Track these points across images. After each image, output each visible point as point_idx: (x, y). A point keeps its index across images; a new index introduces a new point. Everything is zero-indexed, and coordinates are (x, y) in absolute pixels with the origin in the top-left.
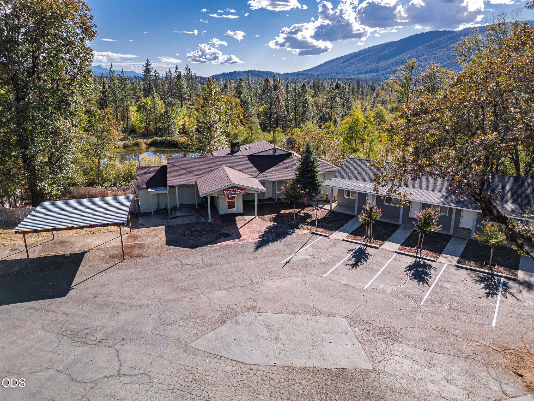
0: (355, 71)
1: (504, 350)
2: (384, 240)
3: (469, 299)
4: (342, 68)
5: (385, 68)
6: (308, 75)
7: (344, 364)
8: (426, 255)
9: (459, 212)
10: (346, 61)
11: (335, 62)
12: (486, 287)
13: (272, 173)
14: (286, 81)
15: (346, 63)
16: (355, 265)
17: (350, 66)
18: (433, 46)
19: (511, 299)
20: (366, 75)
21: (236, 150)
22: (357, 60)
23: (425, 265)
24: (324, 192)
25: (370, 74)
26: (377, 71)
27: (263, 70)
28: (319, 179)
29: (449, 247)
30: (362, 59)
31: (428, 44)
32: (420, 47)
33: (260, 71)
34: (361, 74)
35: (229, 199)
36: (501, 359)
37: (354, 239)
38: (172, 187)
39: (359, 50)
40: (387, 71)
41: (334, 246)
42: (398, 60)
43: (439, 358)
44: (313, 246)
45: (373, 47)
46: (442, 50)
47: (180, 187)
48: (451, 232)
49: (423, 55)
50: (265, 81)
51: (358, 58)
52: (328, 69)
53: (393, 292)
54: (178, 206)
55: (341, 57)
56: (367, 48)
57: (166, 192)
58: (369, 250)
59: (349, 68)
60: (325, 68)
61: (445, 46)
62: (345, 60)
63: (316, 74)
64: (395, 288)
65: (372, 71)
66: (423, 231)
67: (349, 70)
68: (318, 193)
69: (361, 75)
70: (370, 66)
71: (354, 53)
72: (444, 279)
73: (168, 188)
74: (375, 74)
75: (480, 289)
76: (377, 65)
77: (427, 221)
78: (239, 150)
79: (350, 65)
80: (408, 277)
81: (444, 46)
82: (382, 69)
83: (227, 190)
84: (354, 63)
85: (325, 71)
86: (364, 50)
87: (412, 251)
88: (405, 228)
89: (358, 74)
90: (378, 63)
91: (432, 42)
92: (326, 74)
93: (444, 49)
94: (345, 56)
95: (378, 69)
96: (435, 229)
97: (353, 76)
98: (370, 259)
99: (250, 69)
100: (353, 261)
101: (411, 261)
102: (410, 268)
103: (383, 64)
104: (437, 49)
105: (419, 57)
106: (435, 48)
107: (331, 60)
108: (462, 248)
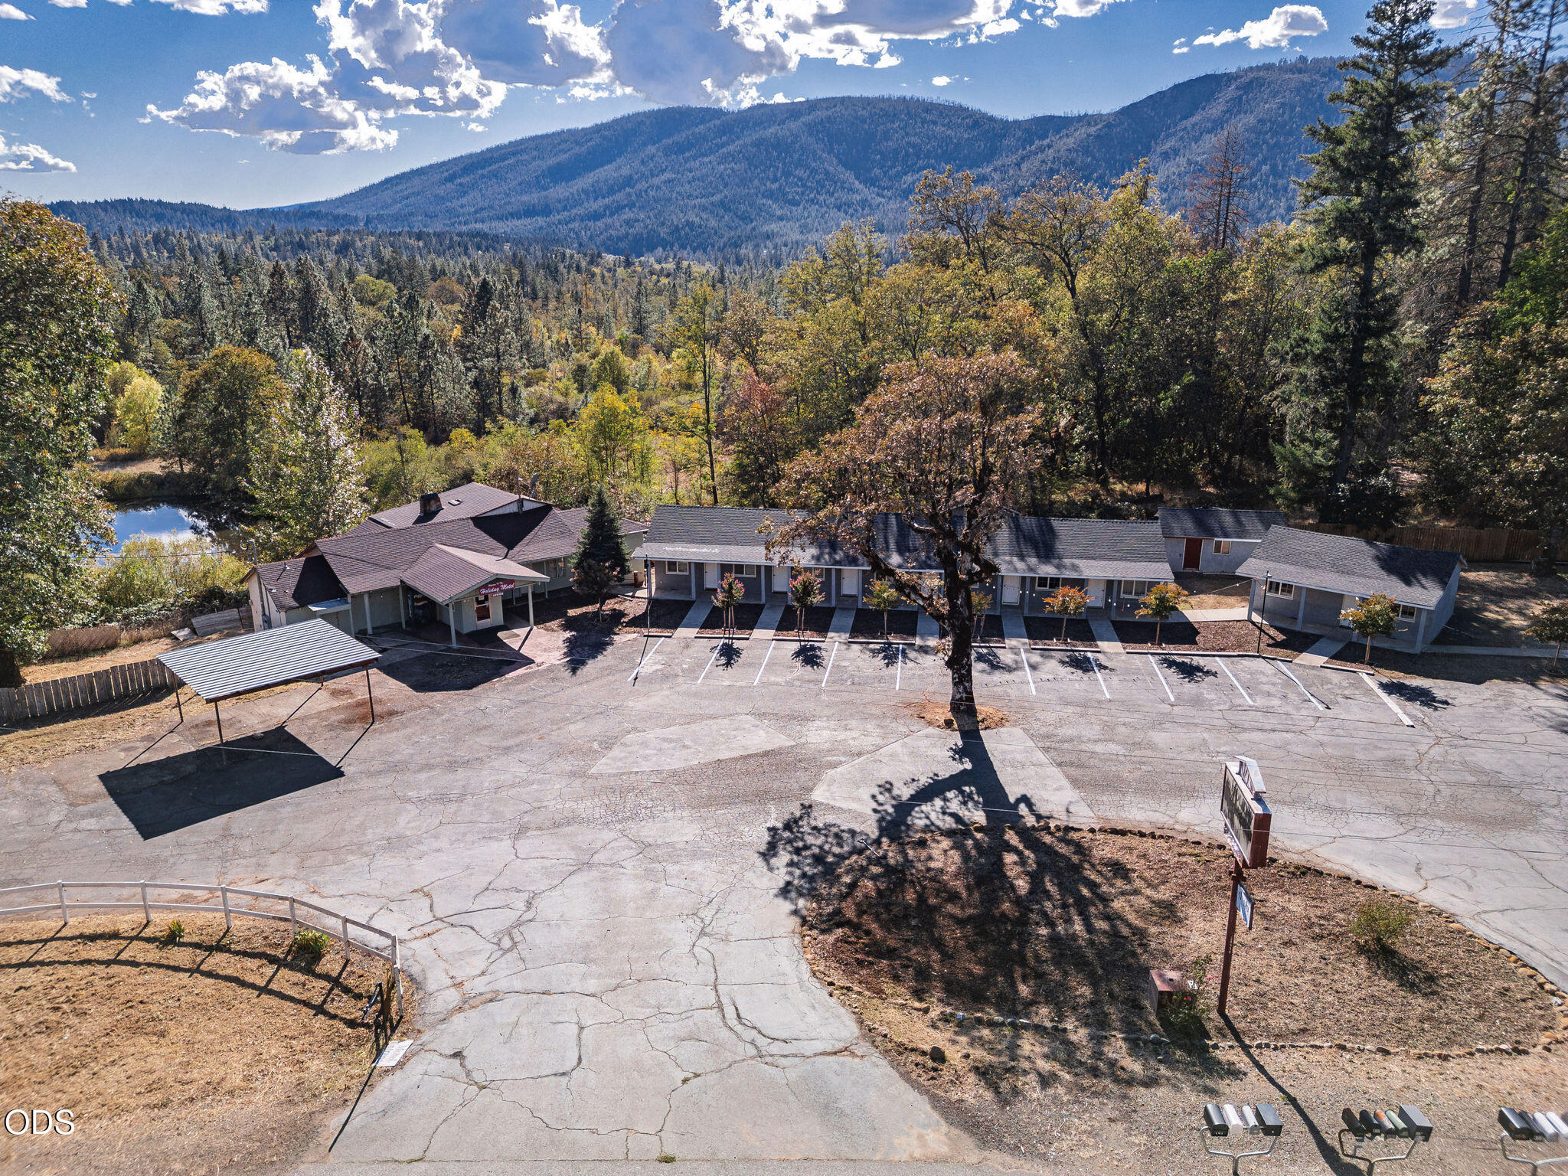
0: (482, 209)
1: (909, 705)
2: (752, 628)
3: (869, 672)
4: (442, 199)
5: (566, 205)
6: (336, 218)
7: (768, 747)
8: (810, 636)
9: (839, 572)
10: (451, 179)
11: (416, 181)
12: (885, 658)
13: (531, 548)
14: (267, 238)
15: (449, 185)
16: (728, 664)
17: (465, 193)
18: (681, 149)
19: (910, 664)
20: (516, 222)
21: (434, 508)
22: (483, 176)
23: (813, 648)
24: (636, 568)
25: (529, 220)
26: (546, 210)
27: (175, 200)
28: (625, 548)
29: (835, 621)
30: (496, 176)
31: (670, 141)
32: (651, 149)
33: (160, 202)
34: (500, 218)
35: (479, 602)
36: (907, 712)
37: (708, 633)
38: (358, 597)
39: (484, 148)
40: (574, 211)
41: (687, 647)
42: (597, 182)
43: (853, 723)
44: (656, 652)
45: (522, 141)
46: (707, 160)
47: (371, 594)
48: (833, 604)
49: (663, 171)
50: (272, 275)
51: (485, 172)
52: (395, 202)
53: (787, 683)
54: (370, 631)
55: (431, 166)
56: (506, 142)
57: (348, 607)
58: (737, 644)
59: (464, 200)
60: (387, 196)
61: (711, 151)
62: (446, 174)
63: (361, 214)
64: (789, 677)
65: (530, 212)
66: (804, 605)
67: (462, 206)
68: (625, 571)
69: (501, 224)
70: (525, 198)
71: (470, 156)
72: (838, 658)
73: (349, 600)
74: (540, 221)
75: (879, 661)
76: (544, 193)
77: (807, 589)
78: (439, 509)
79: (463, 191)
80: (799, 664)
81: (710, 148)
82: (559, 206)
83: (486, 586)
84: (473, 186)
85: (387, 206)
86: (498, 148)
87: (792, 635)
88: (773, 607)
89: (491, 219)
90: (546, 189)
91: (678, 138)
92: (396, 218)
93: (712, 158)
94: (444, 164)
95: (547, 206)
96: (817, 599)
97: (479, 226)
98: (744, 654)
99: (124, 196)
100: (723, 660)
101: (796, 646)
102: (798, 654)
103: (558, 192)
104: (695, 158)
105: (652, 176)
106: (687, 154)
107: (403, 174)
108: (850, 621)
